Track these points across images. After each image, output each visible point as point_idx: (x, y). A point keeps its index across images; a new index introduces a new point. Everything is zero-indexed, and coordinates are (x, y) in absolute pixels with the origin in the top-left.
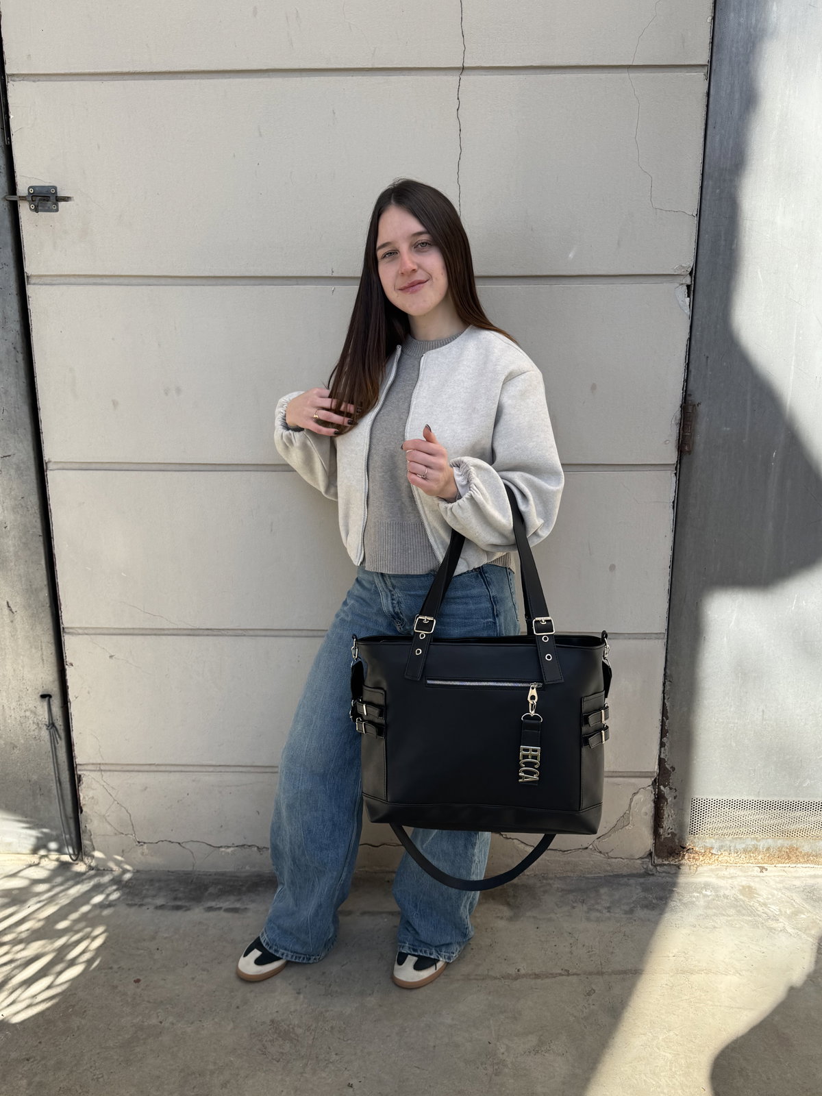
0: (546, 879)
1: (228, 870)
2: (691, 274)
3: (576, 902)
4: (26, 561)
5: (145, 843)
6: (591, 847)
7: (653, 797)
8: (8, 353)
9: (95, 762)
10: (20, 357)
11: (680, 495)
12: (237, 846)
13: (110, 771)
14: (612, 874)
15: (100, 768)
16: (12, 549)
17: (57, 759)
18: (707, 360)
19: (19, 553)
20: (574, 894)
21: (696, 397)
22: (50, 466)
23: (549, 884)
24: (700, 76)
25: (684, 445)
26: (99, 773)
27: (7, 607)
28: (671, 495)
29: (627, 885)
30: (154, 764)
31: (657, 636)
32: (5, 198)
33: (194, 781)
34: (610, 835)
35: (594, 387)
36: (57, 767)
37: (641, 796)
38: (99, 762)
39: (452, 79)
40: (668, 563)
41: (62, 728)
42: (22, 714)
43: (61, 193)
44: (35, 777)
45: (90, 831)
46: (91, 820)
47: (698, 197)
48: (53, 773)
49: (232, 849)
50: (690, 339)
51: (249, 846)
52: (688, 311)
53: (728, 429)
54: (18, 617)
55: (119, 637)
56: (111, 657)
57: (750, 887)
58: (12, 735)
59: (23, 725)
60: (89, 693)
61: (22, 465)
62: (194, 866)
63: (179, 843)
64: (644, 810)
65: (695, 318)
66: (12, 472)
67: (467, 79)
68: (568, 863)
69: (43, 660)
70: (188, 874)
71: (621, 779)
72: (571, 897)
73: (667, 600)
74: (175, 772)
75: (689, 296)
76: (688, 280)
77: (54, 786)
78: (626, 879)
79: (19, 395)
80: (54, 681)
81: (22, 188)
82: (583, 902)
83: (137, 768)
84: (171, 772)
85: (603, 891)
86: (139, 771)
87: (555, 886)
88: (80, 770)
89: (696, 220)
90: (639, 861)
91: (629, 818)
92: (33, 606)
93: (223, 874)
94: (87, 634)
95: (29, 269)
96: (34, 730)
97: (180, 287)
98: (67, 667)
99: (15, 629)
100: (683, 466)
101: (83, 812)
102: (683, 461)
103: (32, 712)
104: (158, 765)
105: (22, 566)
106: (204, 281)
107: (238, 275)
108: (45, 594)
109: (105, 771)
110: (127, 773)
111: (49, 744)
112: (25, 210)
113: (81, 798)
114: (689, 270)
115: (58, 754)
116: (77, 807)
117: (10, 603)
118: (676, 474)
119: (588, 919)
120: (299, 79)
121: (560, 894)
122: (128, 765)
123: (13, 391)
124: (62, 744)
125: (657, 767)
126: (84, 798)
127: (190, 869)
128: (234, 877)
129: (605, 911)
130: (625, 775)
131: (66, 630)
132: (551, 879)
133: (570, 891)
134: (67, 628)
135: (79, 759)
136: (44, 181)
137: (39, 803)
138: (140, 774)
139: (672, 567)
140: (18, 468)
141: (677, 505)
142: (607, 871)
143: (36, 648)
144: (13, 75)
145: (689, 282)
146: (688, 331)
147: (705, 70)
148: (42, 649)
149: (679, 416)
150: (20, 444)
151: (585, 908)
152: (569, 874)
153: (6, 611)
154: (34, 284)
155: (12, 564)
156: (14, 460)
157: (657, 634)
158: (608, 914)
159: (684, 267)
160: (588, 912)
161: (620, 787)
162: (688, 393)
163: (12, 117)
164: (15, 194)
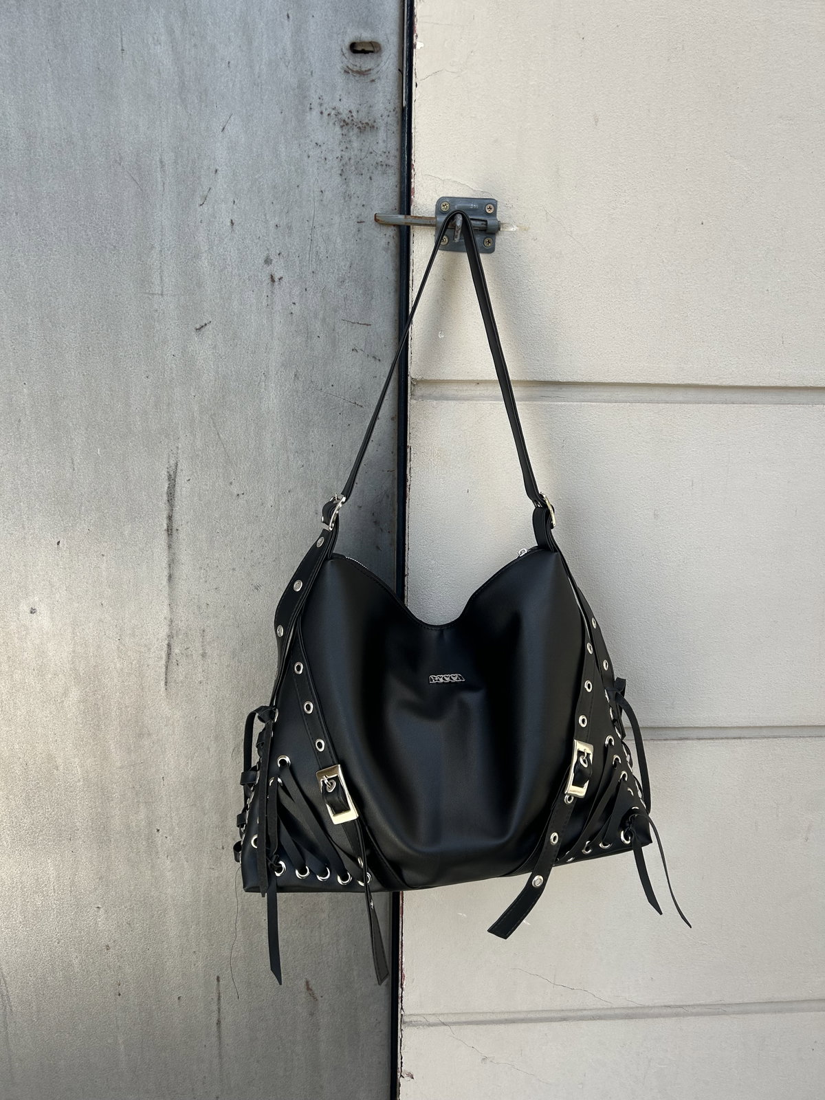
10: (385, 540)
27: (304, 990)
32: (387, 220)
54: (324, 1006)
55: (502, 1027)
56: (484, 1059)
81: (425, 201)
94: (444, 1024)
95: (418, 367)
98: (401, 1080)
99: (316, 1026)
112: (422, 247)
117: (312, 983)
131: (405, 1018)
134: (410, 1016)
136: (468, 188)
154: (424, 397)
163: (419, 44)
164: (409, 213)
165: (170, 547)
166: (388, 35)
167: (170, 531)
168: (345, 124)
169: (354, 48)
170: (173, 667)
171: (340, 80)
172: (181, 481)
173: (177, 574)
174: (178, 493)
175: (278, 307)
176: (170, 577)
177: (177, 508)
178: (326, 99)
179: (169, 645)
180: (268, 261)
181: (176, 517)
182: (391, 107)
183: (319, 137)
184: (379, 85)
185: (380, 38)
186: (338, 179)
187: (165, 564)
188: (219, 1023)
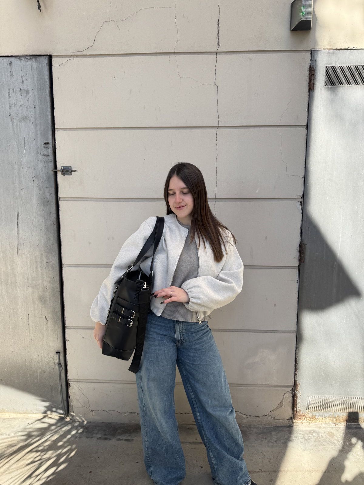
0: (250, 428)
1: (125, 422)
2: (302, 198)
3: (262, 438)
4: (53, 301)
5: (93, 411)
6: (268, 415)
7: (292, 395)
8: (51, 225)
9: (75, 378)
10: (55, 226)
11: (300, 278)
12: (129, 413)
13: (81, 382)
14: (276, 426)
15: (77, 381)
16: (48, 296)
17: (61, 377)
18: (309, 229)
19: (51, 298)
20: (262, 435)
21: (305, 242)
22: (64, 266)
23: (252, 430)
24: (304, 129)
25: (301, 259)
26: (77, 383)
27: (45, 318)
28: (297, 278)
29: (282, 431)
30: (98, 380)
31: (293, 332)
32: (52, 171)
33: (113, 387)
34: (275, 410)
35: (266, 238)
36: (61, 380)
37: (287, 395)
38: (77, 378)
39: (214, 131)
40: (296, 304)
41: (64, 365)
42: (49, 359)
43: (73, 169)
44: (52, 384)
45: (72, 406)
46: (73, 401)
47: (304, 171)
48: (59, 383)
49: (127, 414)
50: (302, 221)
51: (134, 413)
52: (301, 211)
53: (318, 254)
54: (49, 322)
55: (86, 330)
56: (83, 338)
57: (331, 432)
58: (44, 367)
59: (49, 364)
60: (74, 351)
61: (54, 265)
62: (112, 420)
63: (107, 411)
64: (288, 400)
65: (304, 213)
66: (50, 268)
67: (220, 131)
68: (259, 421)
69: (58, 338)
70: (110, 423)
71: (280, 388)
72: (261, 436)
73: (297, 318)
74: (106, 383)
75: (301, 206)
76: (301, 200)
77: (59, 387)
78: (282, 428)
79: (54, 240)
80: (61, 347)
81: (59, 167)
82: (266, 438)
83: (91, 381)
84: (104, 383)
85: (273, 433)
86: (92, 382)
87: (254, 431)
88: (70, 381)
89: (303, 178)
90: (287, 421)
91: (283, 404)
92: (55, 318)
93: (123, 424)
94: (74, 329)
95: (60, 195)
96: (53, 366)
98: (66, 341)
99: (48, 327)
100: (301, 267)
101: (70, 398)
102: (301, 265)
103: (52, 358)
104: (99, 380)
105: (52, 303)
106: (124, 200)
107: (136, 198)
108: (60, 313)
109: (79, 382)
110: (87, 383)
111: (58, 371)
112: (59, 175)
113: (70, 393)
114: (301, 196)
115: (61, 375)
116: (68, 396)
117: (46, 317)
118: (298, 270)
119: (268, 446)
120: (159, 130)
121: (256, 434)
122: (88, 380)
123: (52, 238)
124: (63, 371)
125: (293, 383)
126: (71, 392)
127: (111, 421)
128: (128, 425)
129: (275, 443)
130: (281, 386)
131: (67, 327)
132: (252, 428)
133: (260, 433)
134: (67, 326)
135: (69, 377)
136: (67, 164)
137: (53, 394)
138: (92, 383)
139: (298, 305)
140: (52, 267)
141: (299, 282)
142: (274, 425)
143: (55, 334)
144: (58, 128)
145: (301, 201)
146: (301, 218)
147: (306, 127)
148: (57, 334)
149: (299, 249)
150: (54, 258)
151: (267, 441)
152: (259, 426)
153: (45, 320)
154: (62, 200)
155: (48, 302)
156: (51, 263)
157: (293, 331)
158: (276, 444)
159: (299, 195)
160: (268, 443)
161: (279, 391)
162: (302, 240)
163: (56, 142)
164: (56, 169)
165: (18, 228)
166: (50, 141)
167: (18, 225)
168: (44, 155)
169: (45, 143)
170: (19, 250)
171: (43, 149)
172: (19, 215)
173: (19, 233)
174: (19, 218)
175: (35, 185)
176: (18, 233)
177: (19, 221)
178: (41, 152)
179: (18, 246)
180: (33, 178)
181: (19, 222)
182: (51, 152)
183: (40, 158)
184: (49, 149)
185: (49, 142)
186: (43, 164)
187: (17, 231)
188: (29, 324)
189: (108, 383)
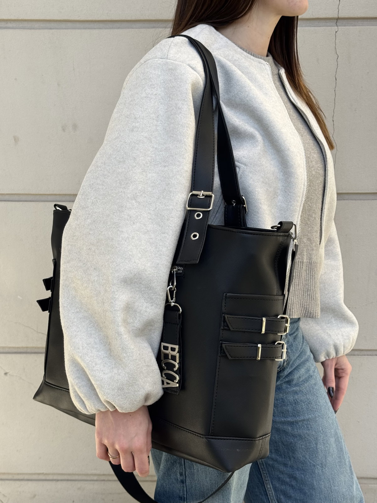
33: (79, 489)
74: (61, 480)
84: (58, 480)
97: (79, 31)
138: (30, 483)
189: (68, 480)
